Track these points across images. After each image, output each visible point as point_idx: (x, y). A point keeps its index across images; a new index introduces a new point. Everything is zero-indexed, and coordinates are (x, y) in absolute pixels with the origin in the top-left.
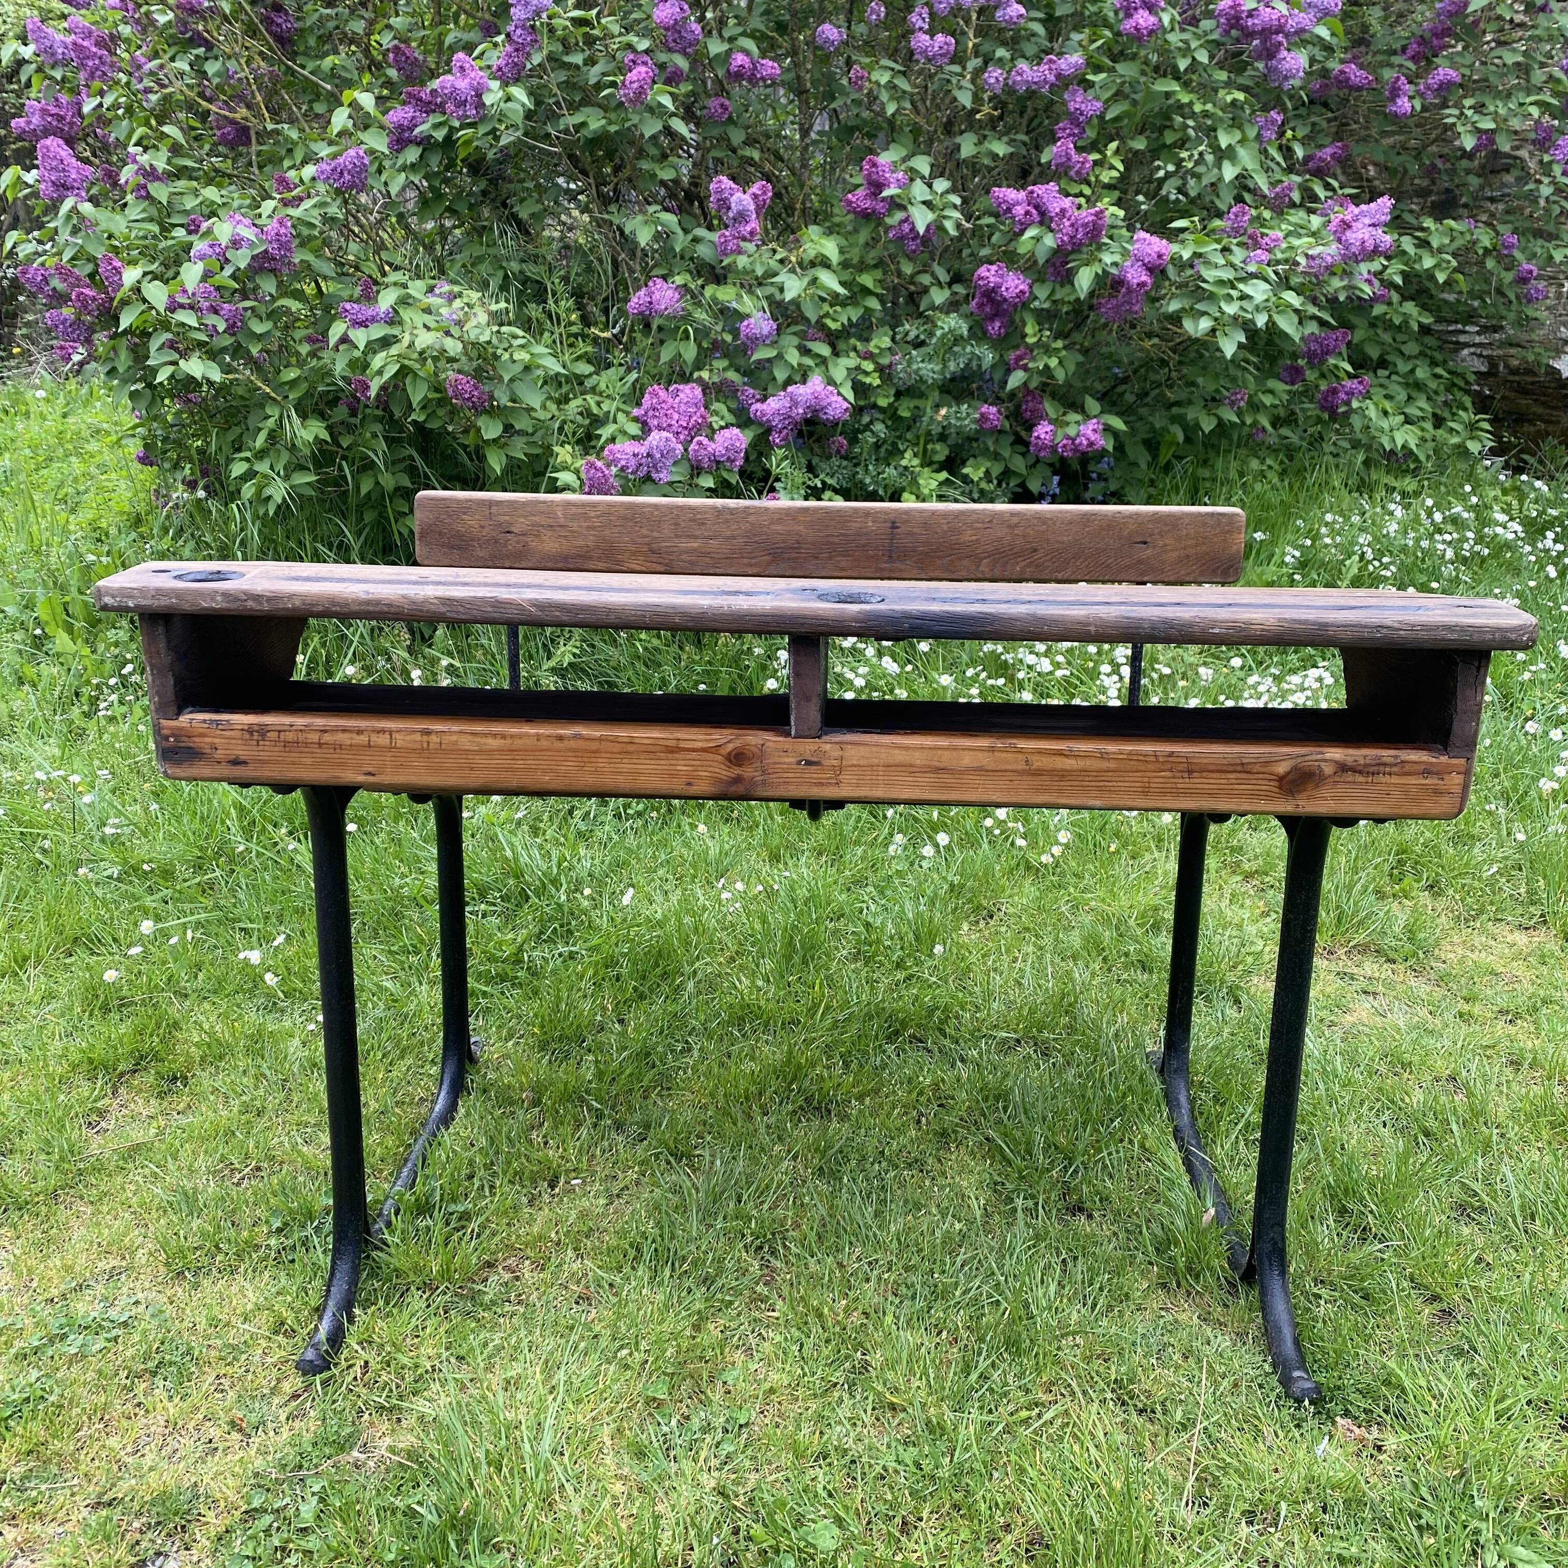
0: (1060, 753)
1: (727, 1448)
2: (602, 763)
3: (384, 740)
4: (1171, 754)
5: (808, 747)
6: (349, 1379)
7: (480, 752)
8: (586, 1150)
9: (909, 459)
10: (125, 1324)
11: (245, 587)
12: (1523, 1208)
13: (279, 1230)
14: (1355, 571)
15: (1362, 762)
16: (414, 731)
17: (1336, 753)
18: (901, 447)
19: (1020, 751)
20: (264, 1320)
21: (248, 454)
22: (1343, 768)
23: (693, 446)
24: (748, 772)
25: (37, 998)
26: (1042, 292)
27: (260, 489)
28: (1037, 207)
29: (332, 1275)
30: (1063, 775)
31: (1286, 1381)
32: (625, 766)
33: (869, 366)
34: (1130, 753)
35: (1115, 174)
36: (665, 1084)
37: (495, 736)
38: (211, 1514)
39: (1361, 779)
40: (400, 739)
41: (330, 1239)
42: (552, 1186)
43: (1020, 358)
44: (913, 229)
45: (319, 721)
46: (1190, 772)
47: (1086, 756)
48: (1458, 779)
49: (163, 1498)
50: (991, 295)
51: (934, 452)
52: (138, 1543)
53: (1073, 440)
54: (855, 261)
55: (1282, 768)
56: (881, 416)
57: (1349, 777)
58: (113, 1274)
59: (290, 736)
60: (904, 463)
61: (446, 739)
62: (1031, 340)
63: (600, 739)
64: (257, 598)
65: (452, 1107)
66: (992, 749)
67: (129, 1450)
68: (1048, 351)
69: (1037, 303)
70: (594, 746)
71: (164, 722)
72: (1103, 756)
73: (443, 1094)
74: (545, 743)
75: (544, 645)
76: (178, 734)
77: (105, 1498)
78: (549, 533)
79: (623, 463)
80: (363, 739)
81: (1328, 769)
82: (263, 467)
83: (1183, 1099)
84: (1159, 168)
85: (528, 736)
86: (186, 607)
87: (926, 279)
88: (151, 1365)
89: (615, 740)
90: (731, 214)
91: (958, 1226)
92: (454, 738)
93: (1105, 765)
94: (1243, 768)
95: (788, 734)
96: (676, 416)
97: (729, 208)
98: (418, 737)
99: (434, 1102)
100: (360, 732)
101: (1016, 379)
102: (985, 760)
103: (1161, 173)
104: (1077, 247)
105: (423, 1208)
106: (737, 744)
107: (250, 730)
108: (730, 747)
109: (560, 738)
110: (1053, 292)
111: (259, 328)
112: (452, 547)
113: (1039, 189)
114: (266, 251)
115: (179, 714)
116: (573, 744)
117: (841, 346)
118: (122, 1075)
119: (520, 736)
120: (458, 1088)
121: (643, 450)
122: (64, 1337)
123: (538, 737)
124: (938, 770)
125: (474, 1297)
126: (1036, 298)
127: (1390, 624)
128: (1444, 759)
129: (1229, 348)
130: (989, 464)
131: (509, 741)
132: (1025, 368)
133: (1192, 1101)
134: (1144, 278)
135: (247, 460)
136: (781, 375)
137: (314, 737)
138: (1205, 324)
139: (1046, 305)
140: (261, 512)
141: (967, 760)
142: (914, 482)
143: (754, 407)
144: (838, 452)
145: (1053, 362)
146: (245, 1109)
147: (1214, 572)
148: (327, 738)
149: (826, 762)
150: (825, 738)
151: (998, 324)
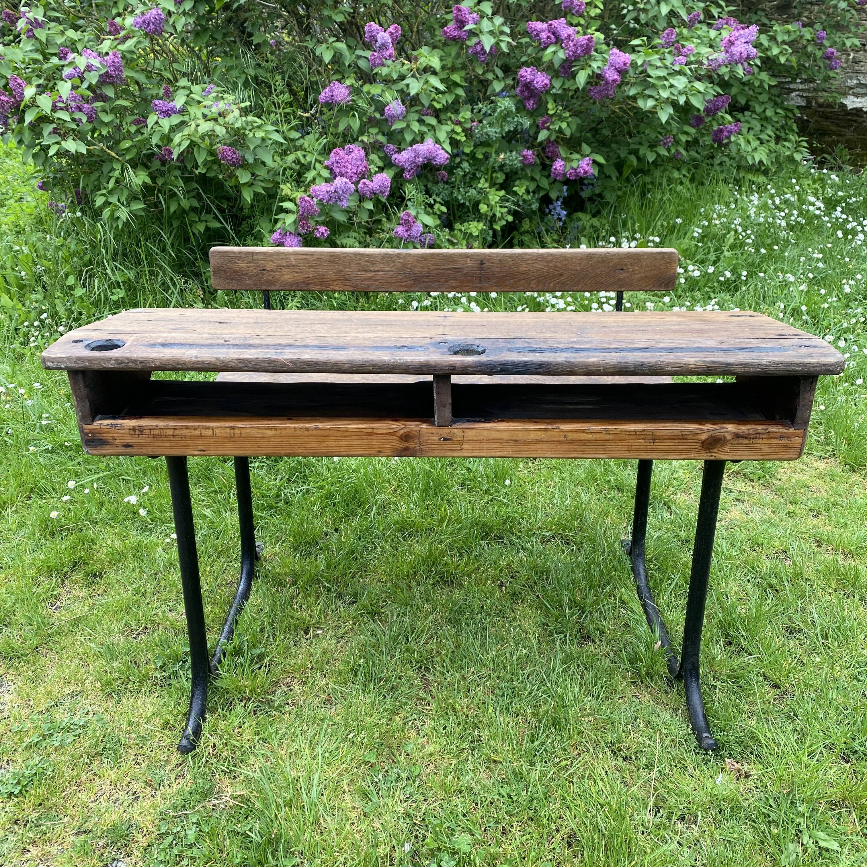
0: (583, 431)
1: (409, 789)
2: (331, 442)
3: (209, 433)
4: (644, 431)
5: (445, 431)
6: (206, 754)
7: (263, 438)
8: (323, 612)
9: (483, 184)
10: (83, 727)
11: (127, 355)
12: (822, 631)
13: (161, 667)
14: (732, 240)
15: (747, 432)
16: (226, 428)
17: (733, 428)
18: (478, 176)
19: (562, 431)
20: (158, 721)
21: (104, 192)
22: (737, 436)
23: (360, 185)
24: (412, 444)
25: (14, 527)
26: (557, 84)
27: (113, 212)
28: (554, 33)
29: (193, 696)
30: (585, 442)
31: (699, 739)
32: (344, 443)
33: (459, 129)
34: (622, 430)
35: (598, 11)
36: (364, 569)
37: (271, 429)
38: (140, 836)
39: (746, 441)
40: (218, 432)
41: (190, 672)
42: (306, 633)
43: (544, 122)
44: (483, 49)
45: (172, 423)
46: (654, 440)
47: (598, 432)
48: (798, 440)
49: (113, 828)
50: (528, 86)
51: (497, 178)
52: (102, 854)
53: (576, 170)
54: (449, 66)
55: (703, 437)
56: (466, 158)
57: (740, 440)
58: (73, 695)
59: (157, 432)
60: (480, 186)
61: (244, 431)
62: (551, 112)
63: (329, 430)
64: (134, 361)
65: (248, 588)
66: (546, 430)
67: (92, 799)
68: (561, 119)
69: (554, 90)
70: (326, 433)
71: (85, 426)
72: (607, 432)
73: (243, 579)
74: (298, 432)
75: (280, 301)
76: (93, 432)
77: (83, 829)
78: (287, 270)
79: (321, 197)
80: (198, 432)
81: (729, 437)
82: (113, 199)
83: (641, 570)
84: (624, 8)
85: (289, 428)
86: (95, 367)
87: (490, 76)
88: (99, 749)
89: (338, 430)
90: (378, 45)
91: (524, 651)
92: (248, 431)
93: (608, 437)
94: (682, 437)
95: (433, 424)
96: (350, 167)
97: (376, 41)
98: (228, 431)
99: (239, 584)
100: (195, 429)
101: (543, 135)
102: (543, 436)
103: (625, 11)
104: (577, 58)
105: (238, 652)
106: (406, 430)
107: (134, 429)
108: (402, 432)
109: (308, 429)
110: (563, 84)
111: (106, 118)
112: (232, 279)
113: (555, 23)
114: (107, 72)
115: (93, 421)
116: (315, 432)
117: (443, 117)
118: (66, 573)
119: (285, 429)
120: (251, 576)
121: (332, 189)
122: (51, 735)
123: (295, 429)
124: (516, 441)
125: (269, 702)
126: (553, 87)
127: (765, 363)
128: (792, 430)
129: (664, 117)
130: (528, 184)
131: (278, 432)
132: (548, 129)
133: (646, 571)
134: (616, 77)
135: (103, 195)
136: (409, 138)
137: (170, 432)
138: (650, 103)
139: (560, 92)
140: (115, 226)
141: (532, 436)
142: (486, 197)
143: (394, 157)
144: (442, 180)
145: (564, 125)
146: (136, 592)
147: (660, 285)
148: (177, 432)
149: (455, 439)
150: (455, 426)
151: (532, 102)
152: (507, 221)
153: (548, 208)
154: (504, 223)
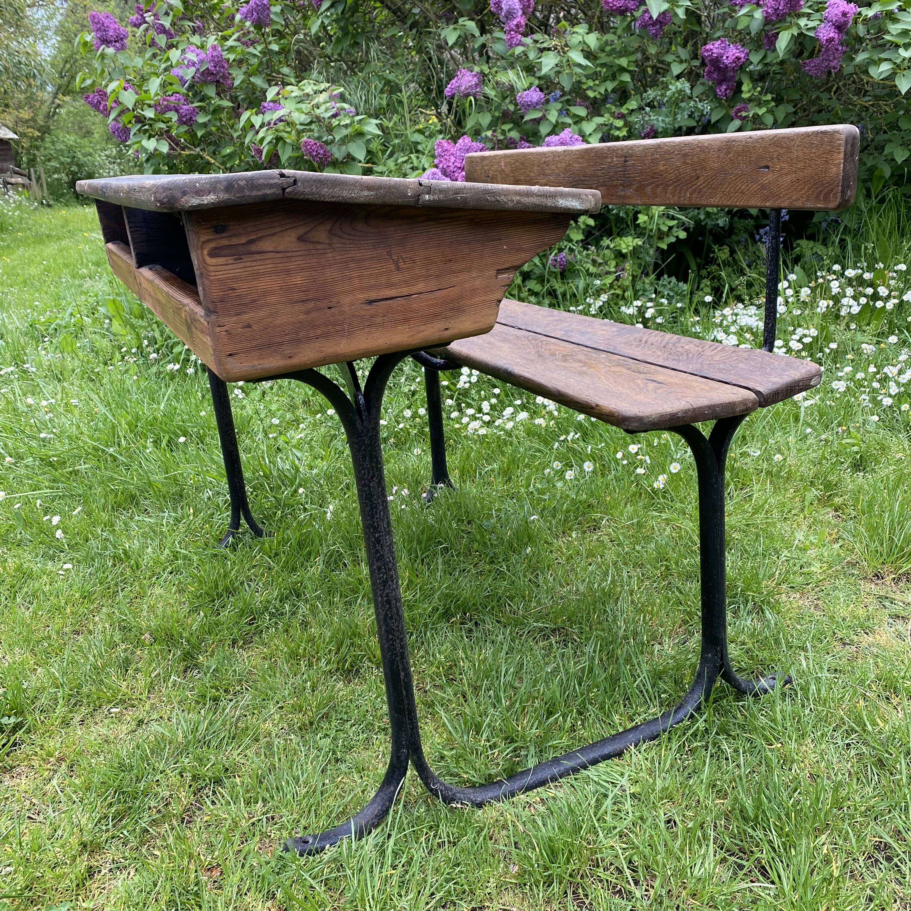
26: (755, 58)
33: (619, 123)
43: (739, 110)
44: (651, 18)
50: (716, 62)
62: (745, 96)
68: (760, 105)
69: (751, 67)
87: (669, 58)
90: (503, 14)
96: (453, 159)
97: (502, 9)
101: (734, 126)
104: (779, 17)
110: (765, 57)
111: (201, 119)
114: (208, 69)
126: (751, 63)
129: (904, 85)
132: (742, 118)
134: (832, 35)
136: (544, 129)
138: (885, 67)
139: (759, 68)
145: (764, 112)
151: (724, 87)
152: (677, 237)
153: (758, 234)
154: (673, 240)
